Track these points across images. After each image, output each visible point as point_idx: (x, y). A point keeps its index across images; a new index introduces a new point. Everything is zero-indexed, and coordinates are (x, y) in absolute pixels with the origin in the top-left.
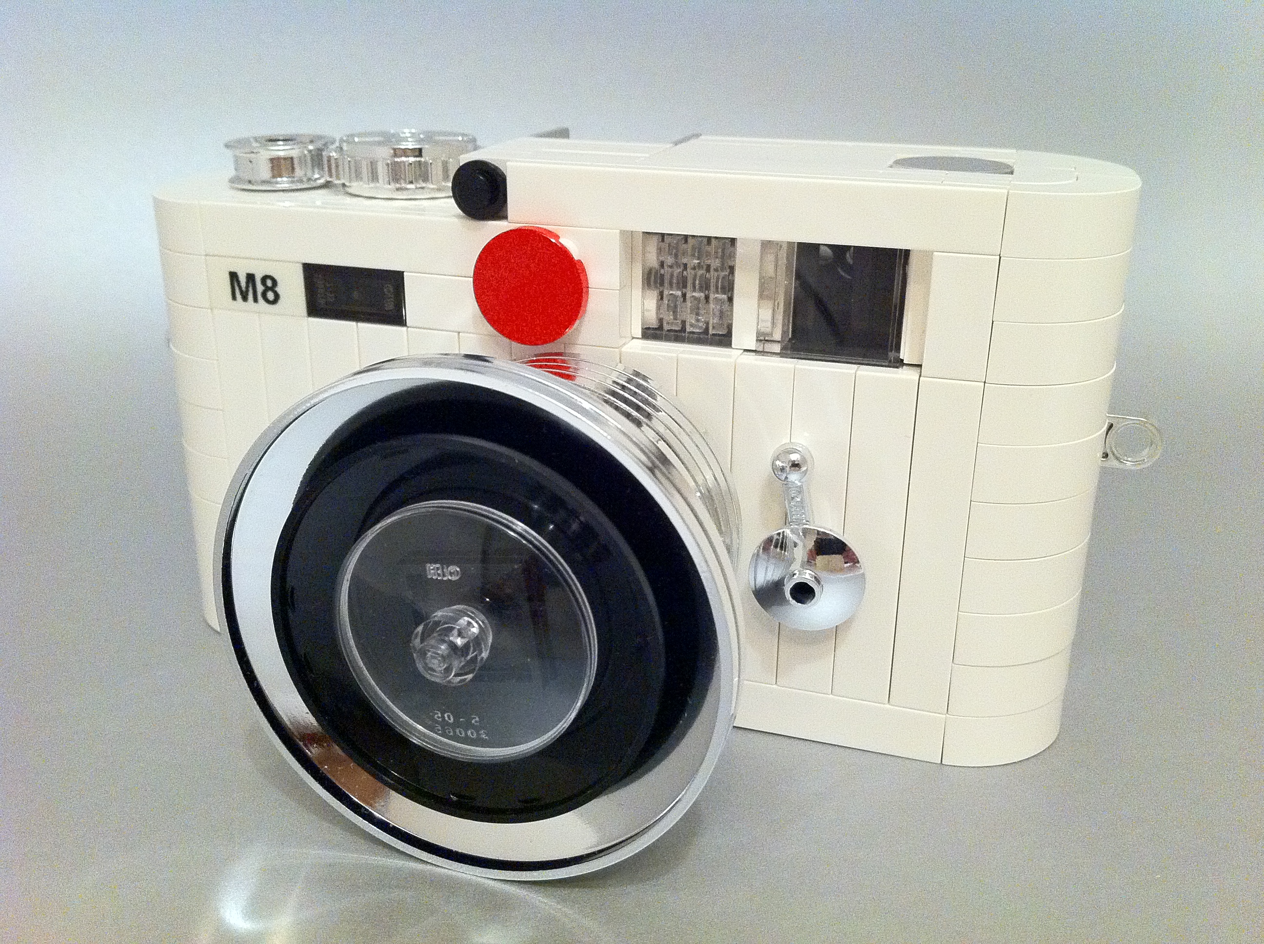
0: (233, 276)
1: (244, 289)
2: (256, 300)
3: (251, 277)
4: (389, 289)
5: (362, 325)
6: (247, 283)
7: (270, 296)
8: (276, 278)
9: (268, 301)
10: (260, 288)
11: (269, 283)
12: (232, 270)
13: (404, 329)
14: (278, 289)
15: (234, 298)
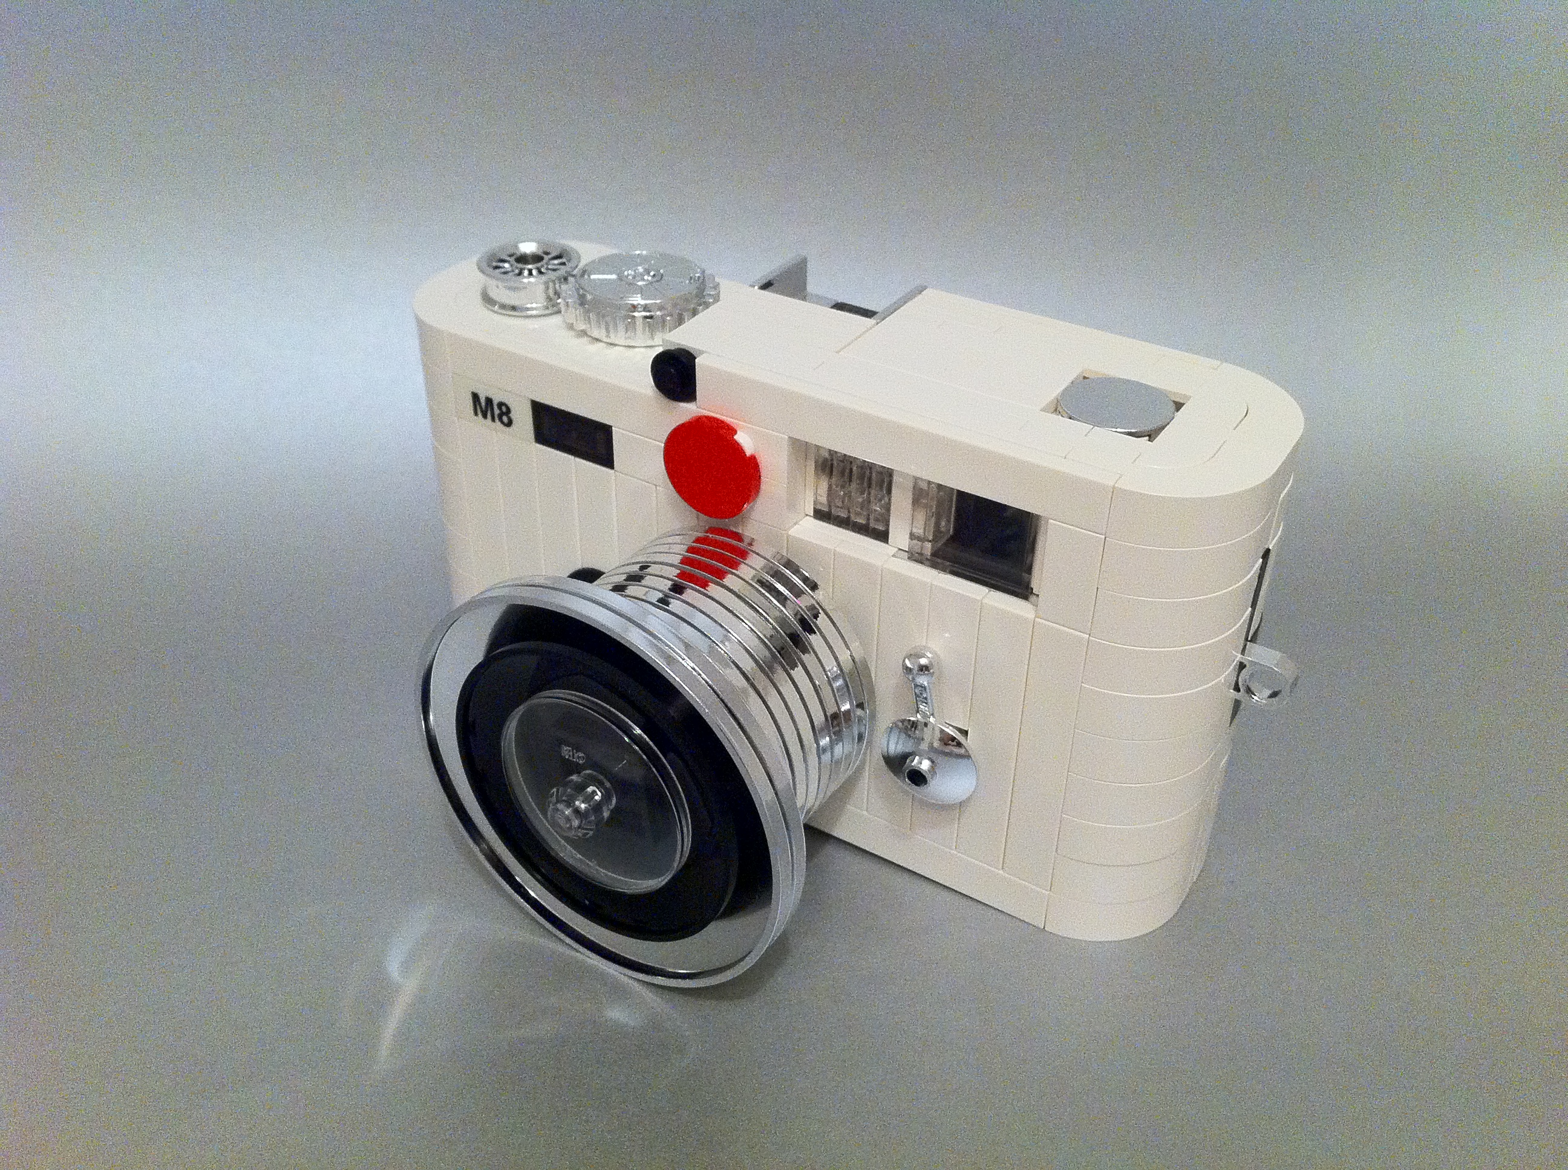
0: (475, 397)
1: (483, 407)
2: (493, 420)
3: (489, 401)
4: (600, 436)
5: (578, 460)
6: (487, 404)
7: (505, 419)
8: (510, 406)
9: (502, 422)
10: (497, 411)
11: (504, 409)
12: (475, 391)
13: (613, 471)
14: (512, 415)
15: (476, 414)
